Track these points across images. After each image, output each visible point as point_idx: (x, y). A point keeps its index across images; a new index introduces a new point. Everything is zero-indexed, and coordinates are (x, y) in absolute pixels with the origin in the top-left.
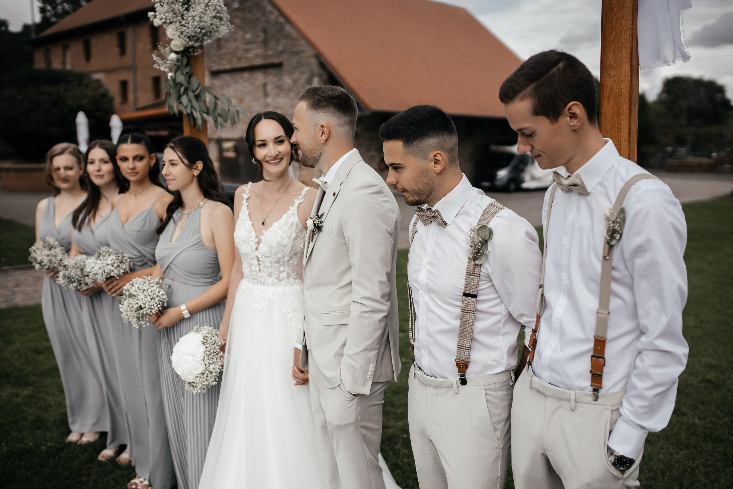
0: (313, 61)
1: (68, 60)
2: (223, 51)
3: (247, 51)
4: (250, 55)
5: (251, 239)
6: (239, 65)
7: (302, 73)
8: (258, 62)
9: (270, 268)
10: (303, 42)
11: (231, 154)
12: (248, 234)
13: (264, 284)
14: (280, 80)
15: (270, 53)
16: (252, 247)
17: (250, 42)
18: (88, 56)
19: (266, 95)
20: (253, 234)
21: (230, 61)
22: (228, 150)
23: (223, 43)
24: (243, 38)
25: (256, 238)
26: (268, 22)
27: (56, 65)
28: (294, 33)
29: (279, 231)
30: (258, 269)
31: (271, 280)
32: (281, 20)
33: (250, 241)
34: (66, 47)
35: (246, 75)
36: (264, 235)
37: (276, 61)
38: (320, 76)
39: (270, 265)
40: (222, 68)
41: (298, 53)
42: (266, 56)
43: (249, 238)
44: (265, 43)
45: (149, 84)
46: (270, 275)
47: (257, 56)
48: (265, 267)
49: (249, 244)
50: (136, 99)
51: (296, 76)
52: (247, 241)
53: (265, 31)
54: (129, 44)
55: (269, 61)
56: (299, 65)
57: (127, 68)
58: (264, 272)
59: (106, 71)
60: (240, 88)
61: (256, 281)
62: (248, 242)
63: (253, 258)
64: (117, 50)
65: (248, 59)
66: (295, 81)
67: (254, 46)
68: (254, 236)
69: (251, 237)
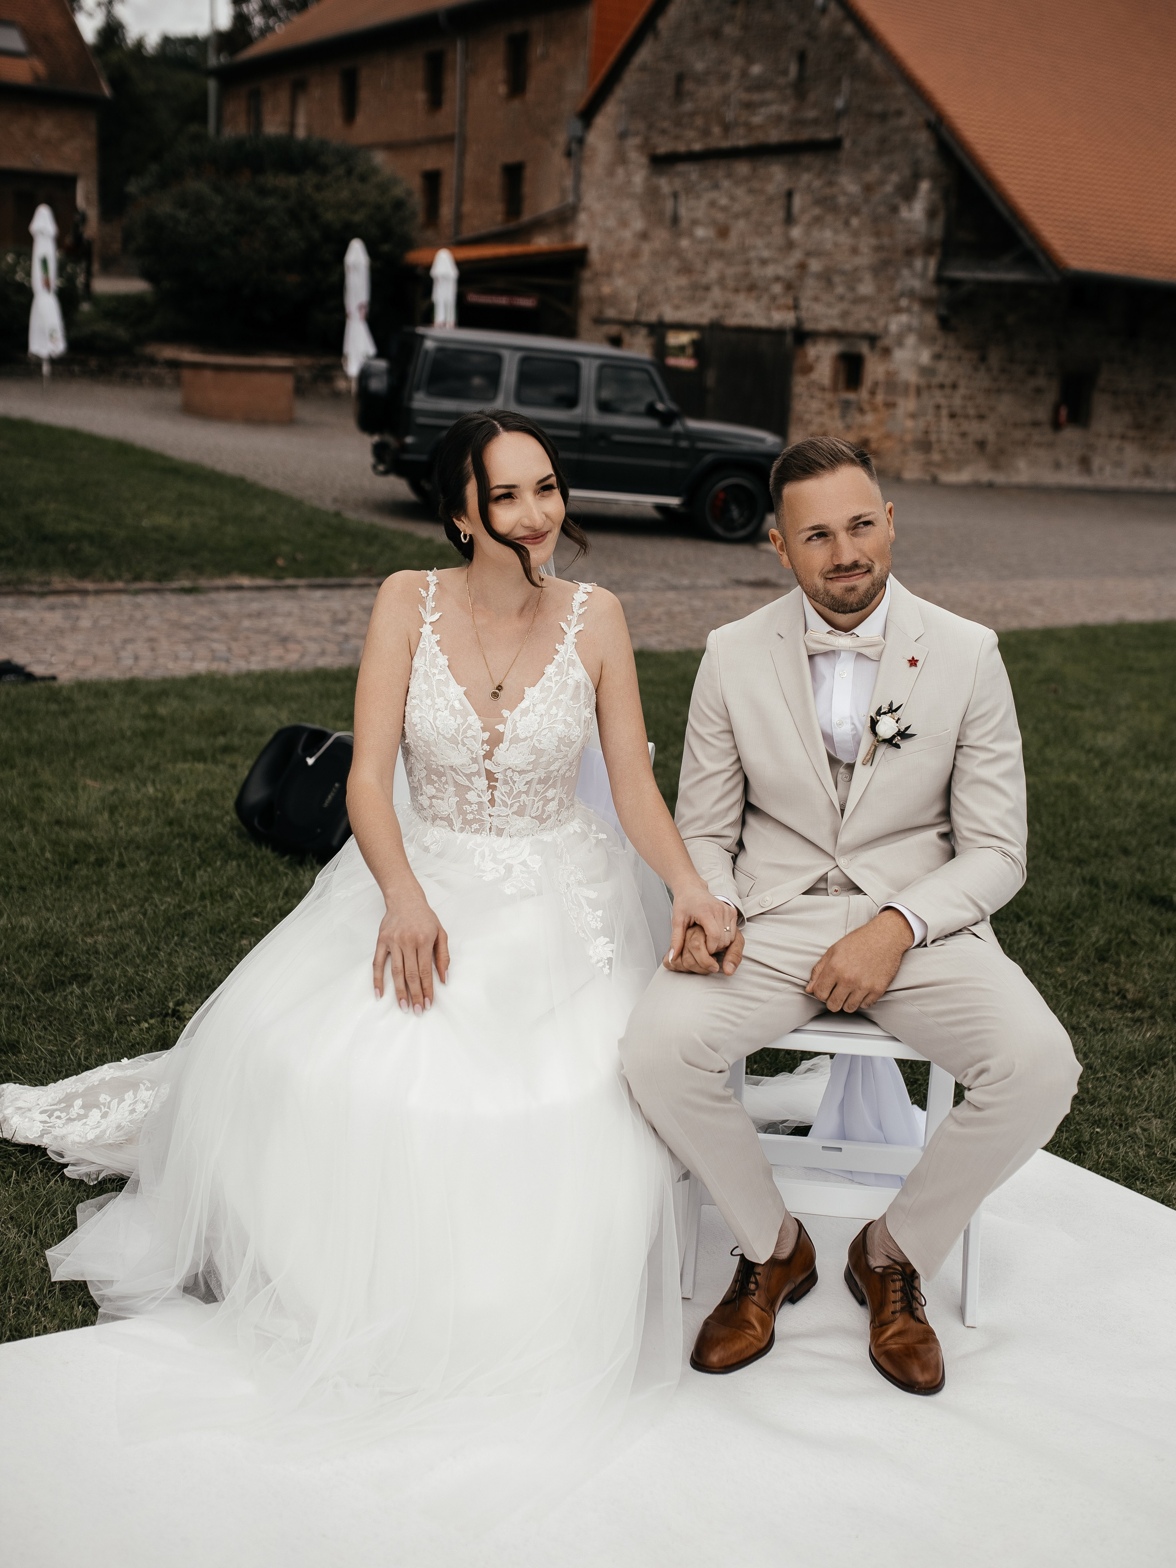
0: (923, 137)
1: (301, 119)
2: (688, 106)
3: (749, 106)
4: (757, 120)
5: (470, 733)
6: (725, 144)
7: (890, 168)
8: (775, 136)
9: (524, 796)
10: (900, 89)
11: (686, 363)
12: (460, 720)
13: (500, 832)
14: (830, 184)
15: (811, 114)
16: (472, 753)
17: (759, 85)
18: (350, 112)
19: (789, 219)
20: (475, 721)
21: (706, 133)
22: (681, 350)
23: (689, 86)
24: (744, 74)
25: (484, 730)
26: (811, 35)
27: (273, 127)
28: (877, 63)
29: (554, 711)
30: (486, 798)
31: (522, 823)
32: (849, 29)
33: (467, 737)
34: (299, 87)
35: (743, 168)
36: (509, 722)
37: (825, 135)
38: (934, 177)
39: (524, 789)
40: (682, 148)
41: (883, 117)
42: (798, 123)
43: (465, 732)
44: (800, 89)
45: (496, 181)
46: (520, 813)
47: (778, 119)
48: (509, 794)
49: (464, 745)
50: (459, 217)
51: (874, 173)
52: (459, 739)
53: (802, 58)
54: (453, 82)
55: (805, 134)
56: (883, 146)
57: (444, 141)
58: (505, 804)
59: (391, 147)
60: (724, 201)
61: (475, 826)
62: (462, 740)
63: (478, 773)
64: (421, 96)
65: (750, 128)
66: (868, 189)
67: (769, 95)
68: (478, 724)
69: (470, 726)
